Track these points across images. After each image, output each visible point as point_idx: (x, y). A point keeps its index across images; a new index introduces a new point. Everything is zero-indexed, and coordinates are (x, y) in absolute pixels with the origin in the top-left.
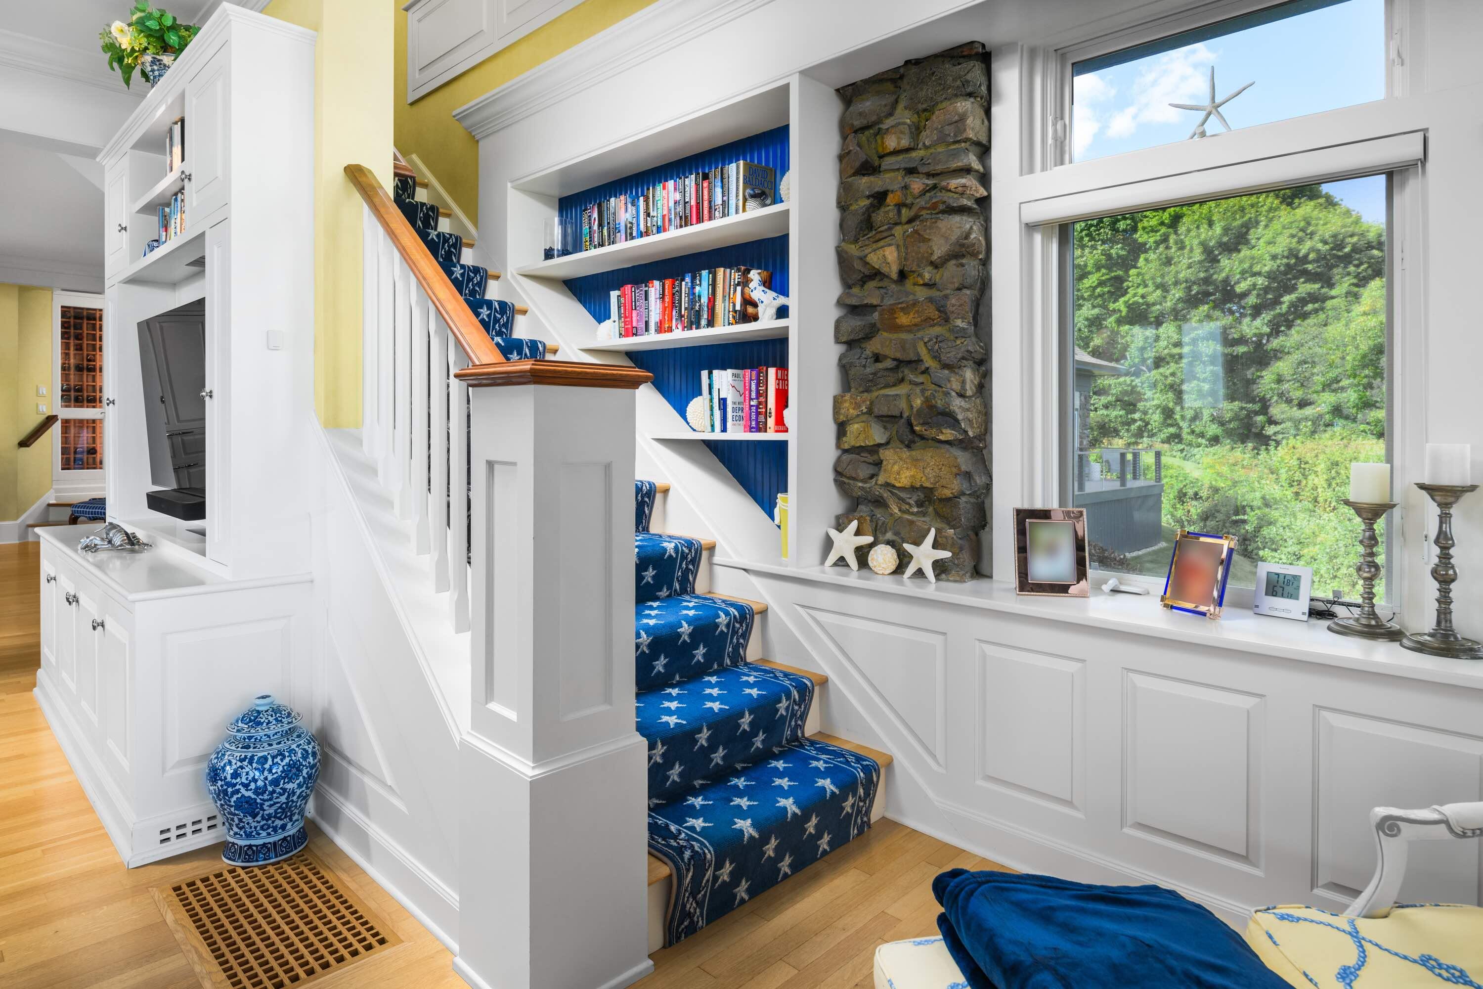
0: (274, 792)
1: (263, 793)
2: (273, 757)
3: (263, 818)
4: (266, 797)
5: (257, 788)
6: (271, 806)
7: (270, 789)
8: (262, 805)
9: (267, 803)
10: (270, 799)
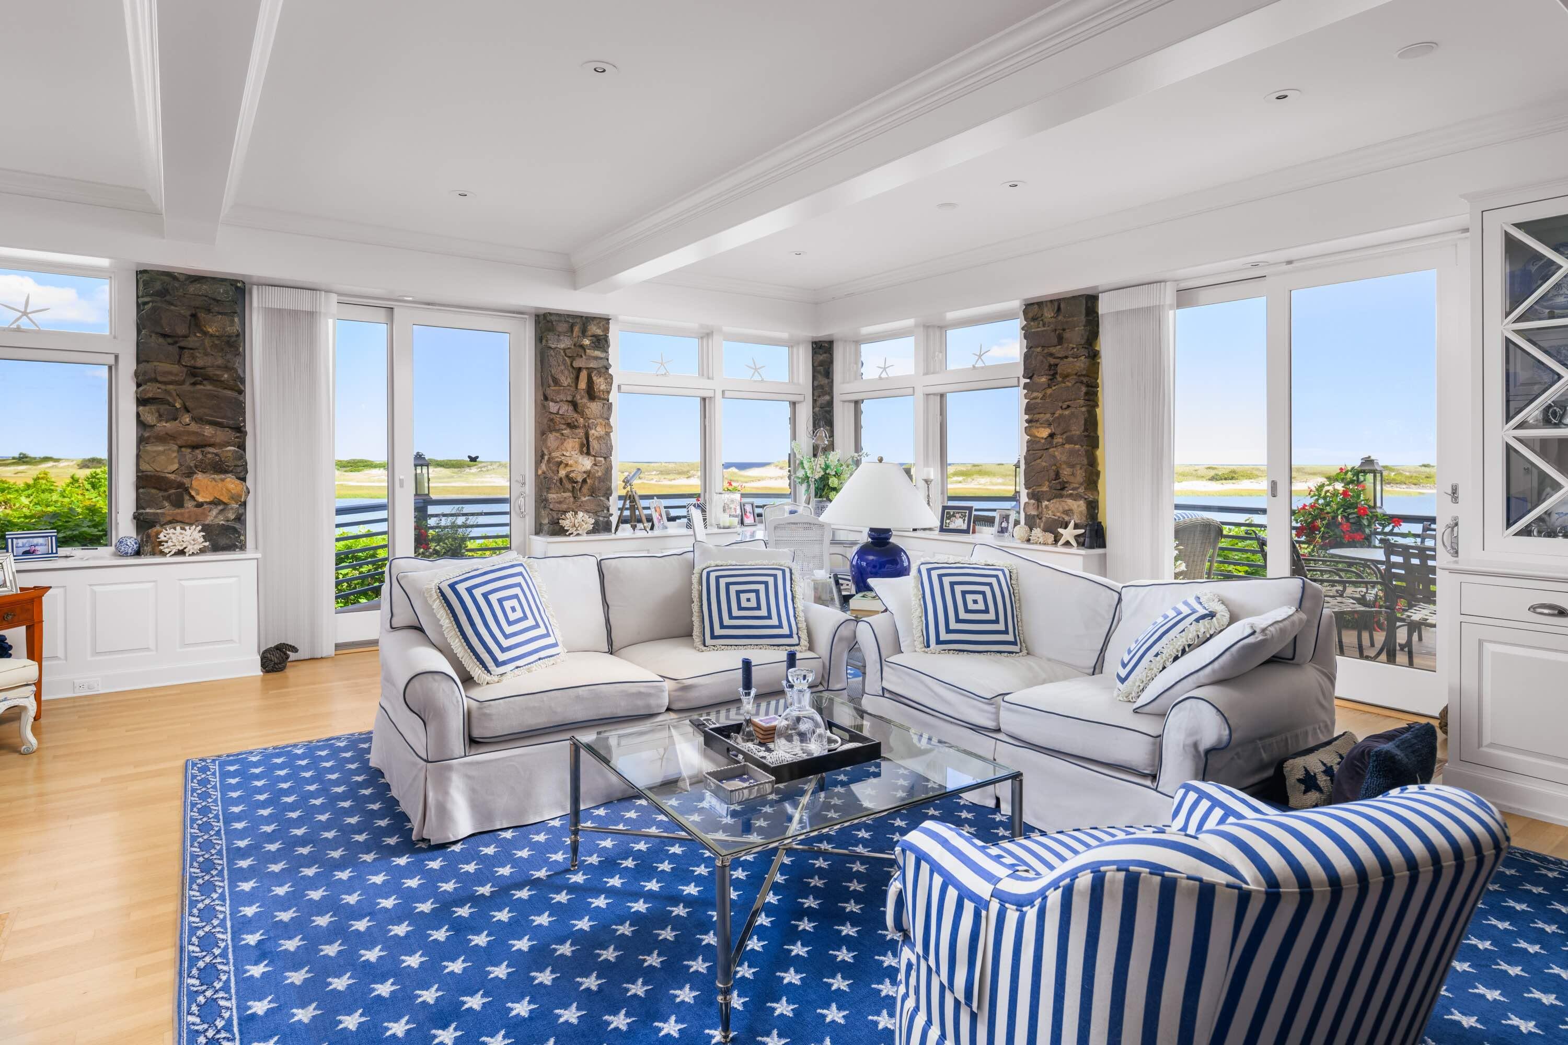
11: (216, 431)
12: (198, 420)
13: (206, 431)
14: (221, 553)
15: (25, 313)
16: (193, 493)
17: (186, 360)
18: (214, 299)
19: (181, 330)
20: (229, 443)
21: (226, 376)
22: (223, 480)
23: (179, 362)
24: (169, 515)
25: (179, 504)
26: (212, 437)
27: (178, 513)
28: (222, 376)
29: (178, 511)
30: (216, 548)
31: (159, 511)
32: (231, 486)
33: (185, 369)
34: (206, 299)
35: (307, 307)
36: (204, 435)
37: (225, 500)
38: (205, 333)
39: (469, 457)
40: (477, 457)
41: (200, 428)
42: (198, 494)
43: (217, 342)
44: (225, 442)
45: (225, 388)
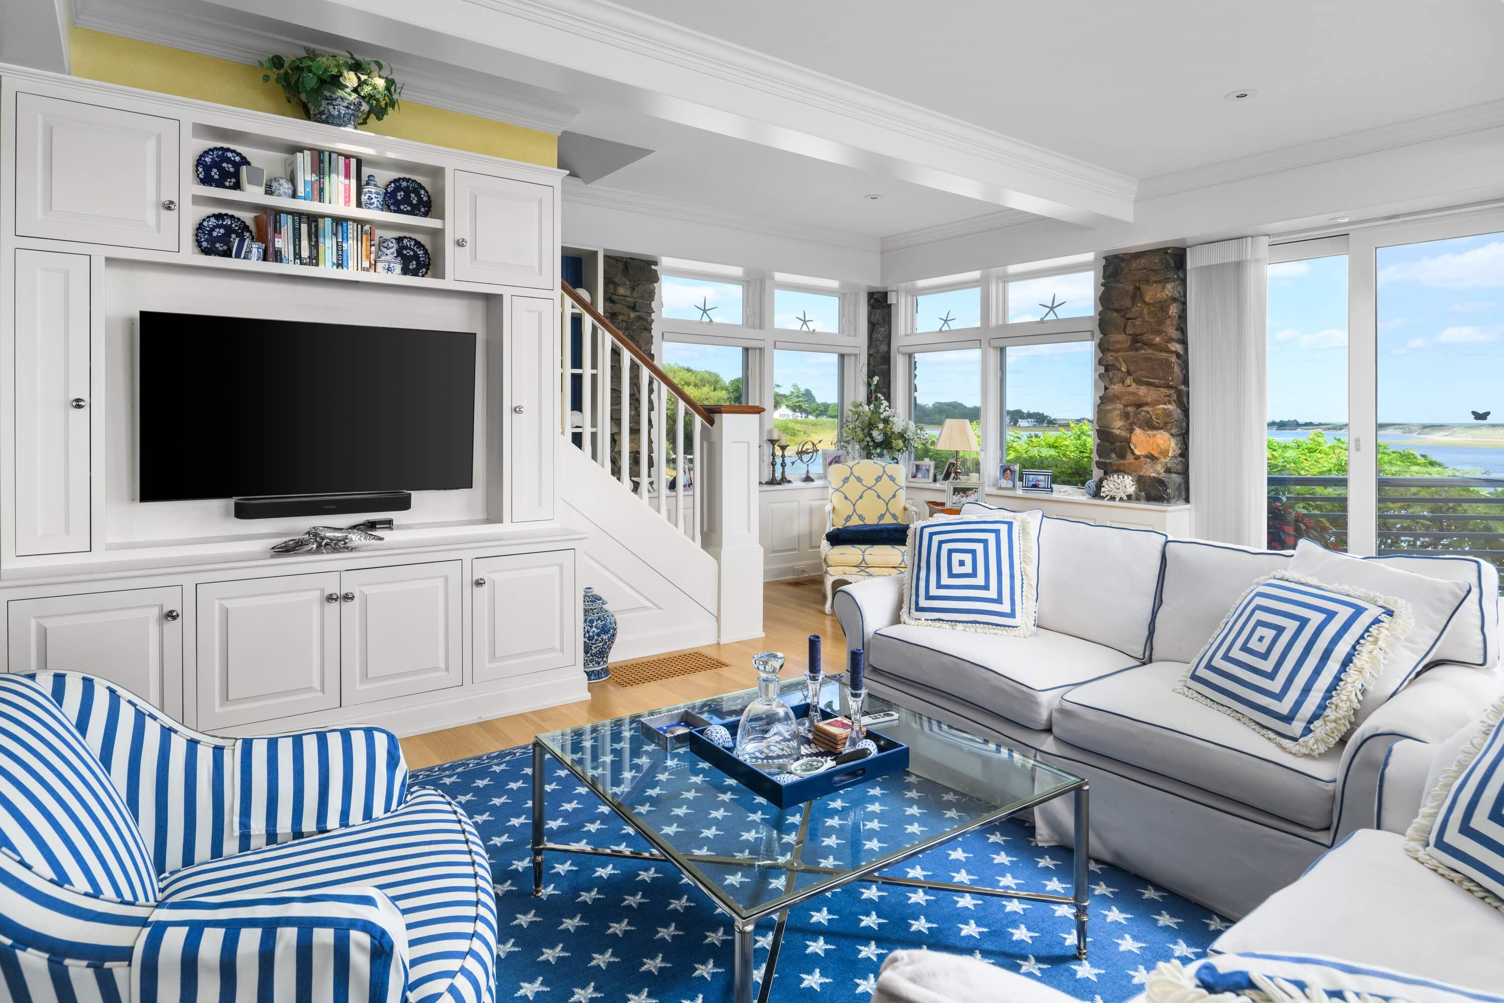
0: (597, 640)
1: (592, 640)
2: (597, 621)
3: (591, 655)
4: (594, 642)
5: (589, 636)
6: (596, 648)
7: (596, 638)
8: (591, 646)
9: (594, 646)
10: (595, 644)
11: (1148, 391)
12: (1138, 382)
13: (1141, 391)
14: (1152, 502)
15: (1052, 309)
16: (1132, 447)
17: (1130, 330)
18: (1152, 270)
19: (1127, 303)
20: (1158, 401)
21: (1158, 339)
22: (1154, 436)
23: (1125, 332)
24: (1115, 465)
25: (1122, 456)
26: (1145, 397)
27: (1121, 464)
28: (1154, 339)
29: (1122, 462)
30: (1150, 498)
31: (1108, 461)
32: (1160, 442)
33: (1130, 338)
34: (1144, 271)
35: (1233, 259)
36: (1139, 395)
37: (1156, 455)
38: (1144, 302)
39: (1474, 413)
40: (1488, 413)
41: (1137, 388)
42: (1135, 448)
43: (1152, 309)
44: (1155, 400)
45: (1161, 351)
